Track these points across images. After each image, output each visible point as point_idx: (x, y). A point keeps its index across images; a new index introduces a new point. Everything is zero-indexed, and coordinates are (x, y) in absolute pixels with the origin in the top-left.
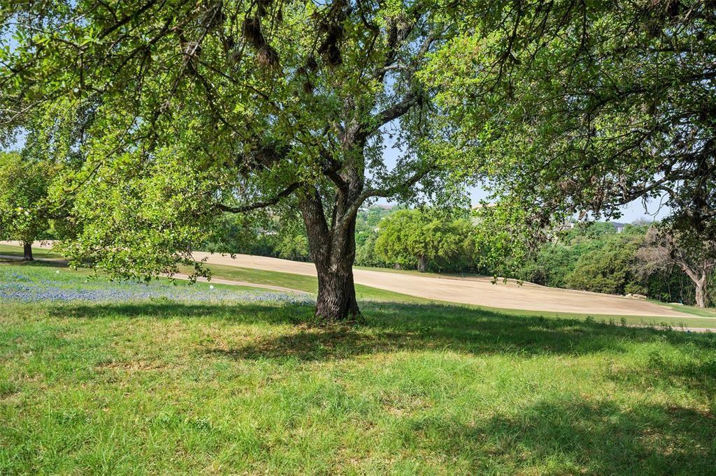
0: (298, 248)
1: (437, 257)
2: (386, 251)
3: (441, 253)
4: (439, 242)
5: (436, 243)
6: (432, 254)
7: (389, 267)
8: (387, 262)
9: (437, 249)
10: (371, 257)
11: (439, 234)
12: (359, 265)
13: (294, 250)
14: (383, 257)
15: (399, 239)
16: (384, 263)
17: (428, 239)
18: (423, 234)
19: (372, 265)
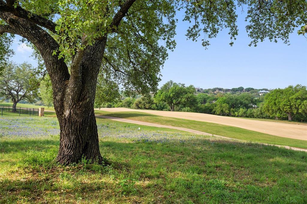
0: (224, 110)
1: (297, 113)
2: (268, 110)
3: (300, 111)
4: (299, 105)
5: (297, 106)
6: (295, 112)
7: (272, 119)
8: (271, 116)
9: (298, 109)
10: (262, 114)
11: (299, 101)
12: (256, 118)
13: (222, 111)
14: (268, 114)
15: (275, 104)
16: (269, 116)
17: (292, 104)
18: (289, 101)
19: (263, 118)
